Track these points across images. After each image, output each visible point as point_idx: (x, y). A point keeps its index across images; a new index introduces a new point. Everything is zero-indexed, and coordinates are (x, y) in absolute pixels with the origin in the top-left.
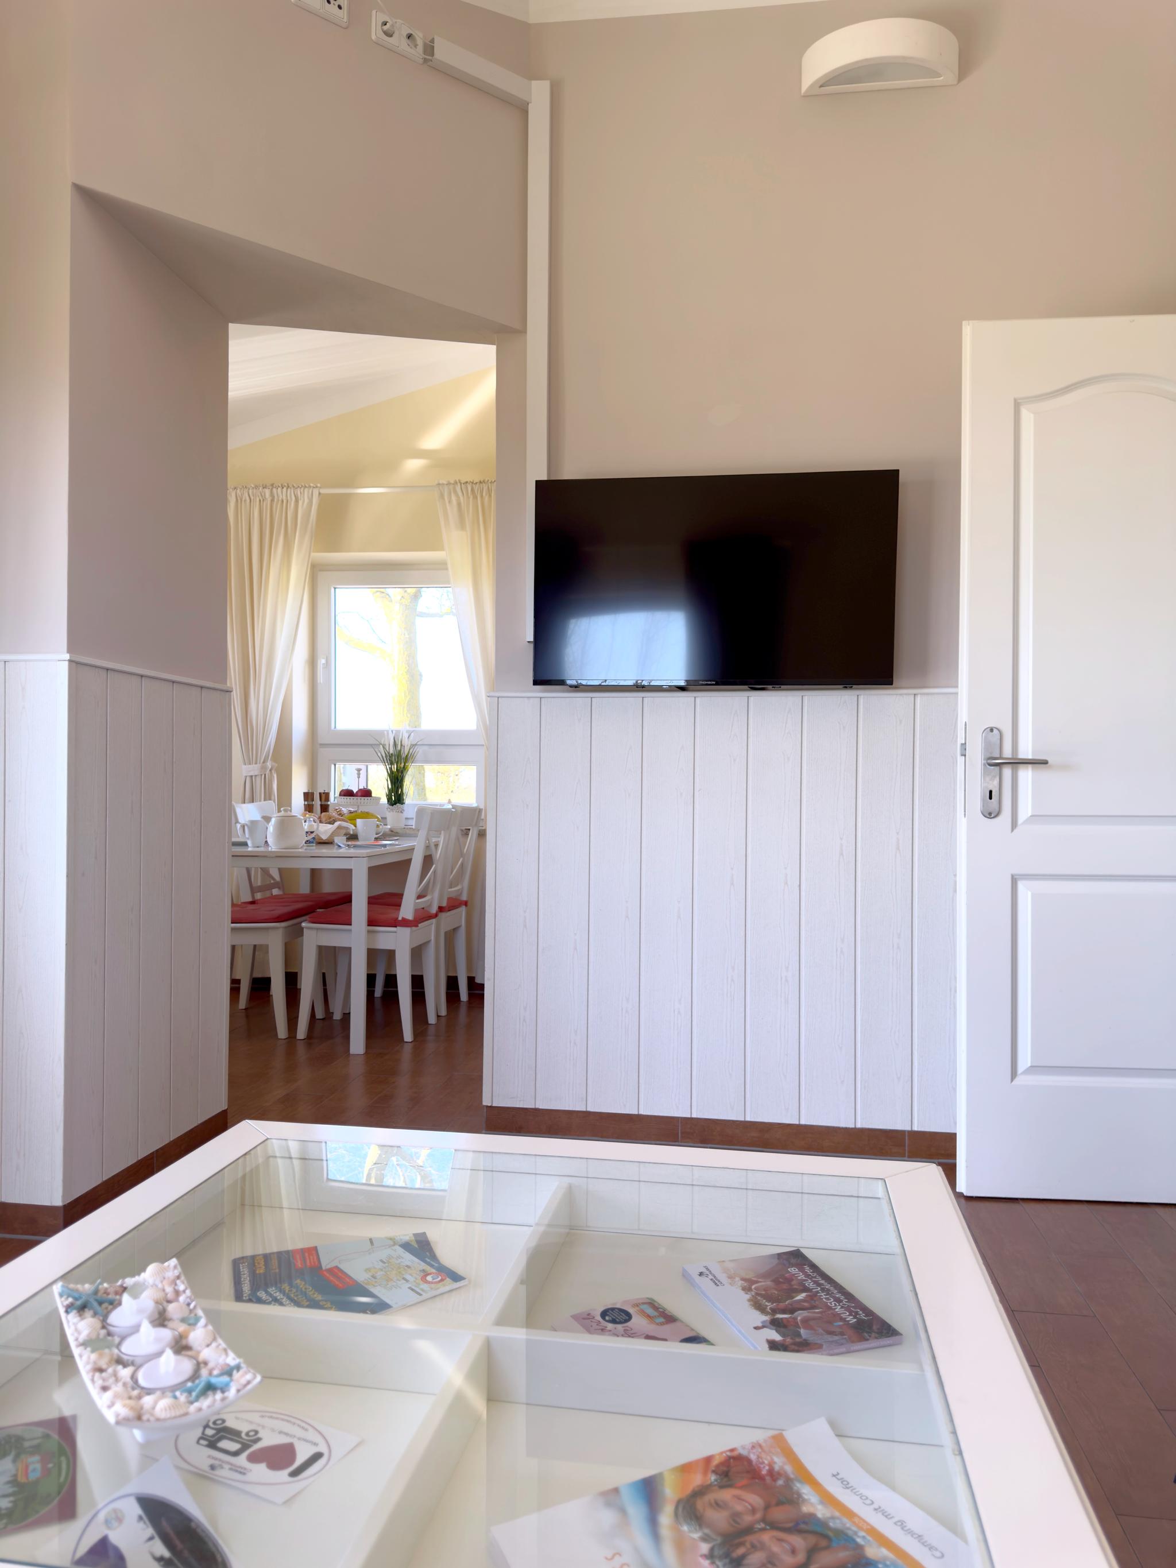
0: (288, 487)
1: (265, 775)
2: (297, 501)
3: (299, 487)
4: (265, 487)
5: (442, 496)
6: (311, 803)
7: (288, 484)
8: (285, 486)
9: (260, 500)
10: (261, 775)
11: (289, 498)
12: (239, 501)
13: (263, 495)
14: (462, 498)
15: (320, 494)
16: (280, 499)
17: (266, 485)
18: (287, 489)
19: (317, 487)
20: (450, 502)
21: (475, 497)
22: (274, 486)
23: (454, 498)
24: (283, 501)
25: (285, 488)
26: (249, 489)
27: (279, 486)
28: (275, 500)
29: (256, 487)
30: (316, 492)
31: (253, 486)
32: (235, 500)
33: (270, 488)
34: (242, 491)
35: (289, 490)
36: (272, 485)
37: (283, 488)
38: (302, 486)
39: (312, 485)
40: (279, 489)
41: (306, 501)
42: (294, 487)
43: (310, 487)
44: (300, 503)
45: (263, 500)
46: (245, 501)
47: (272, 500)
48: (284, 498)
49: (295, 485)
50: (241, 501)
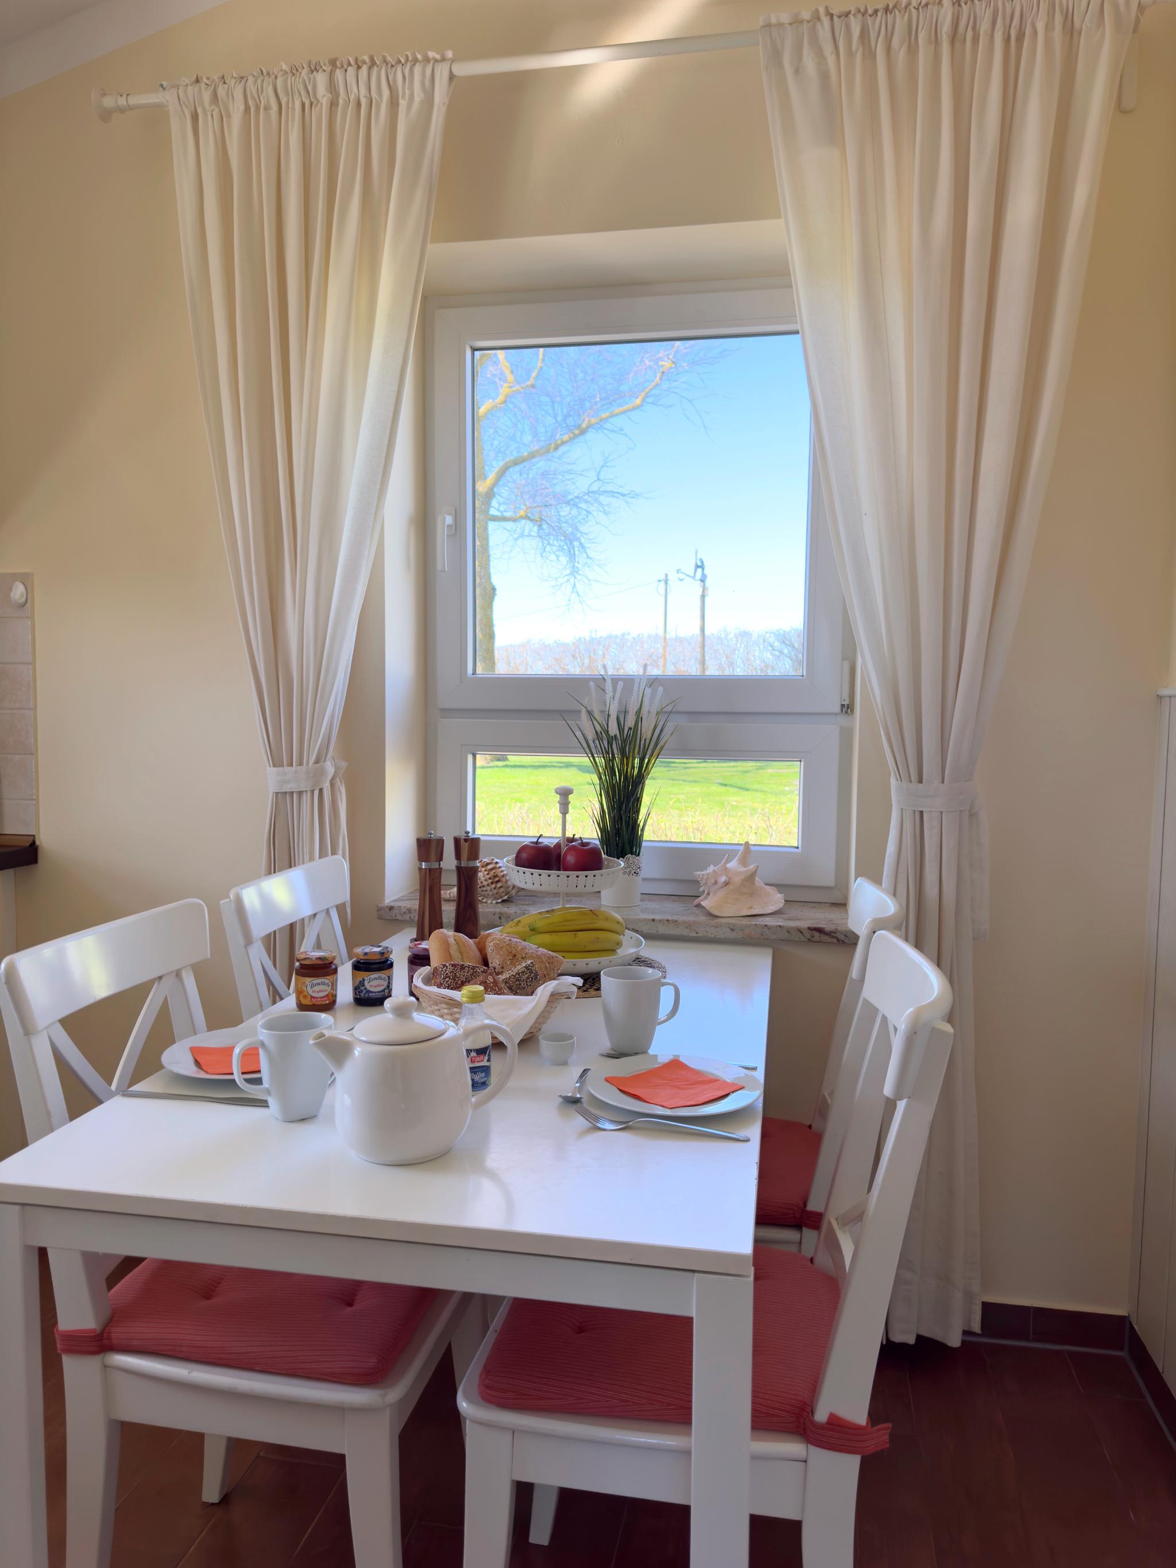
0: (373, 63)
1: (321, 790)
2: (394, 103)
3: (400, 62)
4: (314, 69)
5: (776, 57)
6: (435, 865)
7: (372, 59)
8: (365, 62)
9: (303, 105)
10: (313, 791)
11: (374, 94)
12: (252, 109)
13: (310, 89)
14: (831, 59)
15: (452, 77)
16: (352, 98)
17: (318, 63)
18: (370, 68)
19: (443, 59)
20: (797, 71)
21: (870, 55)
22: (338, 63)
23: (809, 62)
24: (359, 104)
25: (364, 69)
26: (276, 77)
27: (349, 64)
28: (341, 102)
29: (294, 70)
30: (442, 72)
31: (284, 67)
32: (242, 107)
33: (328, 68)
34: (259, 82)
35: (375, 69)
36: (333, 63)
37: (359, 67)
38: (407, 60)
39: (431, 54)
40: (350, 69)
41: (418, 96)
42: (385, 61)
43: (427, 60)
44: (403, 103)
45: (311, 104)
46: (267, 108)
47: (333, 104)
48: (363, 91)
49: (389, 58)
50: (257, 108)
